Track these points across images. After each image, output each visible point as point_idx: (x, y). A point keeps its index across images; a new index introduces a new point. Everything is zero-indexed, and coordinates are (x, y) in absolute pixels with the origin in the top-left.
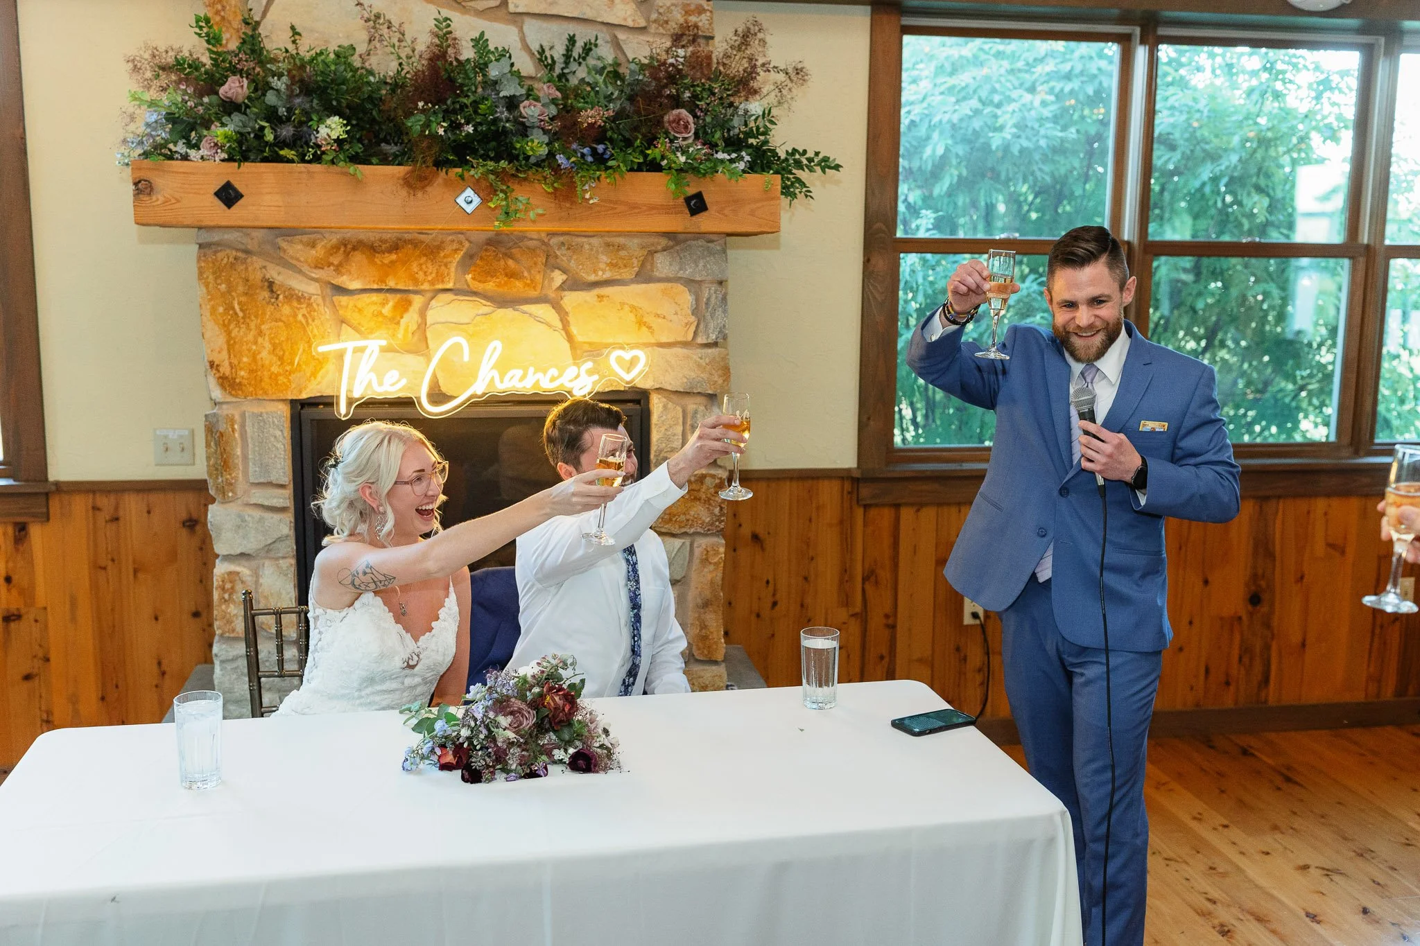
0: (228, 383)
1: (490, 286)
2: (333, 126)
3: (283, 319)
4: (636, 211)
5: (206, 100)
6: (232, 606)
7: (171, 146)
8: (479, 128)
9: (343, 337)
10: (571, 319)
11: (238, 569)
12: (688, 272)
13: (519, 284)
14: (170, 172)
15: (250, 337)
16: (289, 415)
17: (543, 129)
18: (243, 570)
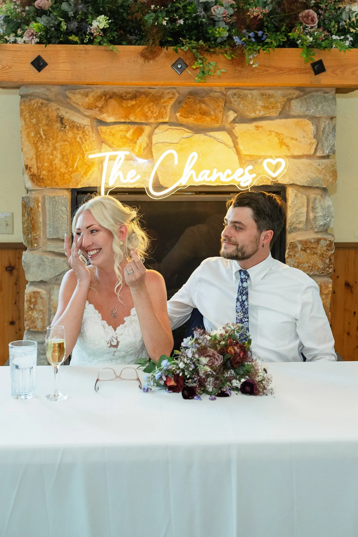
0: (35, 178)
1: (190, 120)
2: (101, 20)
3: (68, 140)
4: (281, 72)
5: (27, 8)
6: (35, 312)
7: (6, 37)
8: (187, 22)
9: (103, 150)
10: (239, 141)
11: (39, 290)
12: (312, 112)
13: (208, 119)
14: (5, 50)
15: (49, 151)
16: (70, 198)
17: (225, 21)
18: (42, 291)
